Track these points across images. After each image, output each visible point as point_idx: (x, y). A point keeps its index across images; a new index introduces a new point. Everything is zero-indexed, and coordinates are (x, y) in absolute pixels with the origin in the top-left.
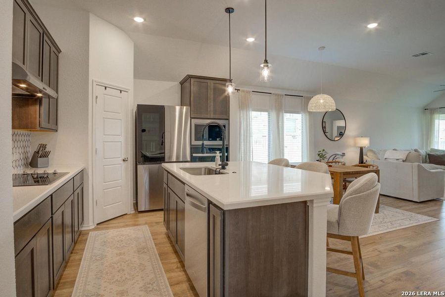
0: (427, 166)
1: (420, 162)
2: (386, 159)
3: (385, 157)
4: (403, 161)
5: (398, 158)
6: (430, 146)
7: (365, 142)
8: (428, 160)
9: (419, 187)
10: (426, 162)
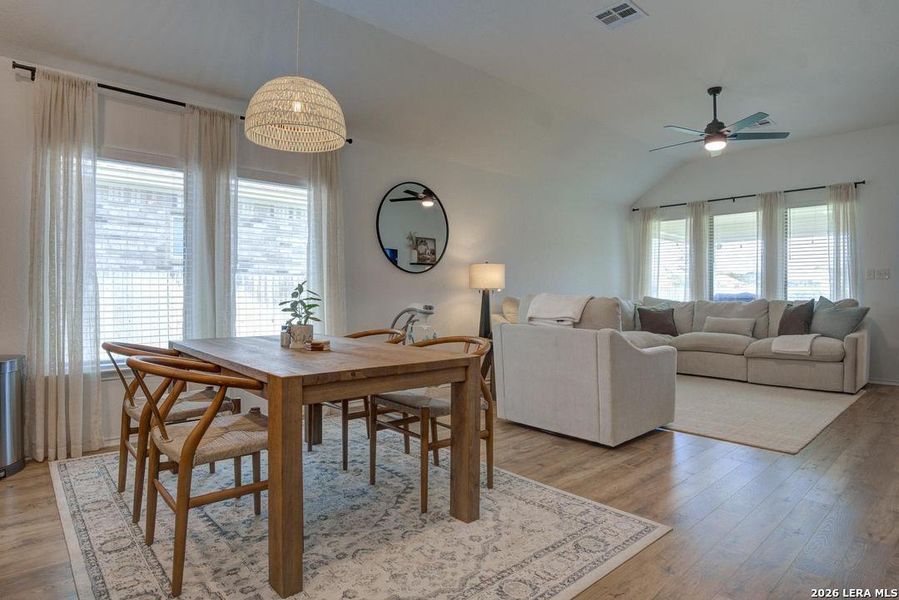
0: (636, 338)
1: (617, 328)
2: (531, 319)
3: (529, 315)
4: (575, 325)
5: (560, 315)
6: (642, 293)
7: (492, 277)
8: (639, 324)
9: (614, 402)
10: (634, 328)
